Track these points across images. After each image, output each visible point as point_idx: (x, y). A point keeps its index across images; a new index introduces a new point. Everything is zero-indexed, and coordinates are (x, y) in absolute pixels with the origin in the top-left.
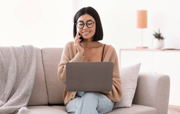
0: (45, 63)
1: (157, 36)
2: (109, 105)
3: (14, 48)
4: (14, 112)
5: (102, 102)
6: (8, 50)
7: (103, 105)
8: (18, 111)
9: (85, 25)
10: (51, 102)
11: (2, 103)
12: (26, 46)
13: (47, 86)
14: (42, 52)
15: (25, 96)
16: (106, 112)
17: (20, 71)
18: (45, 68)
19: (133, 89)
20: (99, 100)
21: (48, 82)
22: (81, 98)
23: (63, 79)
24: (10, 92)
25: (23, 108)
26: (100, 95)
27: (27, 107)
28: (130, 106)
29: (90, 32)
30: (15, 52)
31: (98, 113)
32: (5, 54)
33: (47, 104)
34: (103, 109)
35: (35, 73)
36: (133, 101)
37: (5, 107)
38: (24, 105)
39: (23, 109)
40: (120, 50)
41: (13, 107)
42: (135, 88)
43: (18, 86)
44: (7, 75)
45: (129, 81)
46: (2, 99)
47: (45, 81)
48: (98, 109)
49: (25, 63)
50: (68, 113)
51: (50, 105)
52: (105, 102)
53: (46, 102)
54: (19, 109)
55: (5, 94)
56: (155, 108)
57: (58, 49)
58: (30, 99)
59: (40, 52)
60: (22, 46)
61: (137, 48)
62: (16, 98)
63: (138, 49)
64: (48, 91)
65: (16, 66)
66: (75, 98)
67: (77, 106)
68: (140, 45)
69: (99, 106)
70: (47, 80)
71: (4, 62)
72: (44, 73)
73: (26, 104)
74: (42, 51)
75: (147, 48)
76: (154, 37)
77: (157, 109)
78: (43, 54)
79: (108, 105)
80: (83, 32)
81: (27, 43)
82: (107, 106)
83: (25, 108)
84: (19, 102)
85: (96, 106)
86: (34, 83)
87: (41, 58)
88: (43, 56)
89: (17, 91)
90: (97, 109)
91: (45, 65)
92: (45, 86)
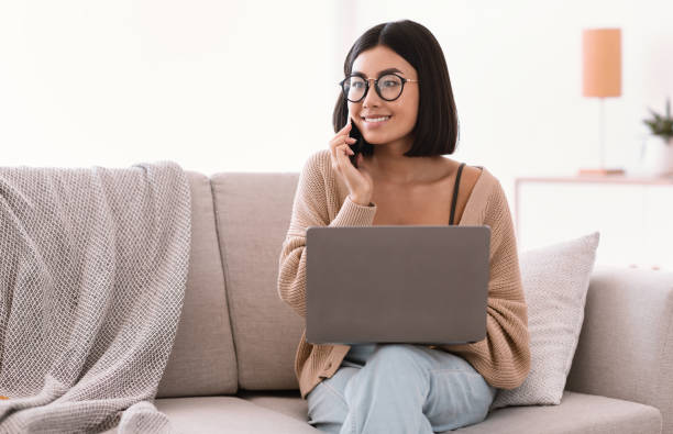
0: (225, 230)
1: (661, 126)
2: (476, 395)
3: (105, 175)
4: (103, 422)
5: (445, 384)
6: (81, 180)
7: (448, 397)
8: (119, 418)
9: (371, 90)
10: (247, 384)
11: (60, 385)
12: (153, 167)
13: (234, 321)
14: (212, 190)
15: (146, 359)
16: (463, 423)
17: (128, 264)
18: (227, 249)
19: (570, 332)
20: (434, 374)
21: (236, 306)
22: (363, 369)
23: (296, 302)
24: (89, 346)
25: (139, 406)
26: (436, 358)
27: (155, 404)
28: (556, 401)
29: (390, 117)
30: (109, 191)
31: (429, 425)
32: (70, 196)
33: (235, 391)
34: (450, 413)
35: (185, 272)
36: (569, 379)
37: (68, 404)
38: (143, 395)
39: (139, 412)
40: (518, 182)
41: (101, 402)
42: (578, 331)
43: (120, 322)
44: (78, 278)
45: (554, 302)
46: (60, 373)
47: (224, 303)
48: (431, 413)
49: (151, 231)
50: (314, 425)
51: (243, 393)
52: (456, 384)
53: (229, 382)
54: (123, 410)
55: (73, 351)
56: (655, 409)
57: (277, 178)
58: (167, 371)
59: (208, 188)
60: (139, 166)
61: (583, 172)
62: (114, 368)
63: (587, 176)
64: (236, 339)
65: (113, 242)
66: (342, 366)
67: (348, 401)
68: (595, 164)
69: (433, 400)
70: (234, 298)
71: (68, 228)
72: (220, 271)
73: (151, 389)
74: (213, 186)
75: (619, 172)
76: (647, 130)
77: (662, 413)
78: (218, 196)
79: (470, 396)
80: (364, 118)
81: (155, 156)
82: (466, 397)
83: (148, 408)
84: (123, 382)
85: (422, 401)
86: (182, 310)
87: (212, 214)
88: (219, 206)
89: (119, 339)
90: (425, 412)
91: (225, 239)
92: (227, 320)
